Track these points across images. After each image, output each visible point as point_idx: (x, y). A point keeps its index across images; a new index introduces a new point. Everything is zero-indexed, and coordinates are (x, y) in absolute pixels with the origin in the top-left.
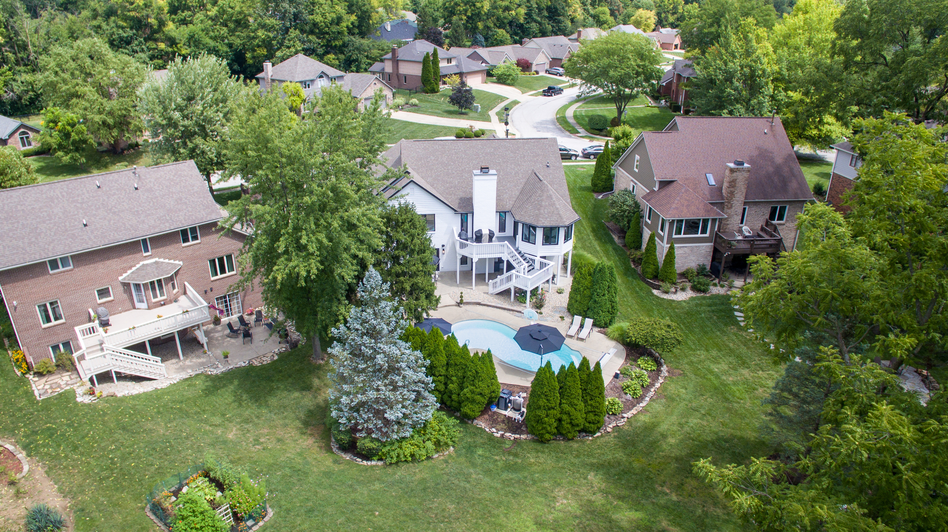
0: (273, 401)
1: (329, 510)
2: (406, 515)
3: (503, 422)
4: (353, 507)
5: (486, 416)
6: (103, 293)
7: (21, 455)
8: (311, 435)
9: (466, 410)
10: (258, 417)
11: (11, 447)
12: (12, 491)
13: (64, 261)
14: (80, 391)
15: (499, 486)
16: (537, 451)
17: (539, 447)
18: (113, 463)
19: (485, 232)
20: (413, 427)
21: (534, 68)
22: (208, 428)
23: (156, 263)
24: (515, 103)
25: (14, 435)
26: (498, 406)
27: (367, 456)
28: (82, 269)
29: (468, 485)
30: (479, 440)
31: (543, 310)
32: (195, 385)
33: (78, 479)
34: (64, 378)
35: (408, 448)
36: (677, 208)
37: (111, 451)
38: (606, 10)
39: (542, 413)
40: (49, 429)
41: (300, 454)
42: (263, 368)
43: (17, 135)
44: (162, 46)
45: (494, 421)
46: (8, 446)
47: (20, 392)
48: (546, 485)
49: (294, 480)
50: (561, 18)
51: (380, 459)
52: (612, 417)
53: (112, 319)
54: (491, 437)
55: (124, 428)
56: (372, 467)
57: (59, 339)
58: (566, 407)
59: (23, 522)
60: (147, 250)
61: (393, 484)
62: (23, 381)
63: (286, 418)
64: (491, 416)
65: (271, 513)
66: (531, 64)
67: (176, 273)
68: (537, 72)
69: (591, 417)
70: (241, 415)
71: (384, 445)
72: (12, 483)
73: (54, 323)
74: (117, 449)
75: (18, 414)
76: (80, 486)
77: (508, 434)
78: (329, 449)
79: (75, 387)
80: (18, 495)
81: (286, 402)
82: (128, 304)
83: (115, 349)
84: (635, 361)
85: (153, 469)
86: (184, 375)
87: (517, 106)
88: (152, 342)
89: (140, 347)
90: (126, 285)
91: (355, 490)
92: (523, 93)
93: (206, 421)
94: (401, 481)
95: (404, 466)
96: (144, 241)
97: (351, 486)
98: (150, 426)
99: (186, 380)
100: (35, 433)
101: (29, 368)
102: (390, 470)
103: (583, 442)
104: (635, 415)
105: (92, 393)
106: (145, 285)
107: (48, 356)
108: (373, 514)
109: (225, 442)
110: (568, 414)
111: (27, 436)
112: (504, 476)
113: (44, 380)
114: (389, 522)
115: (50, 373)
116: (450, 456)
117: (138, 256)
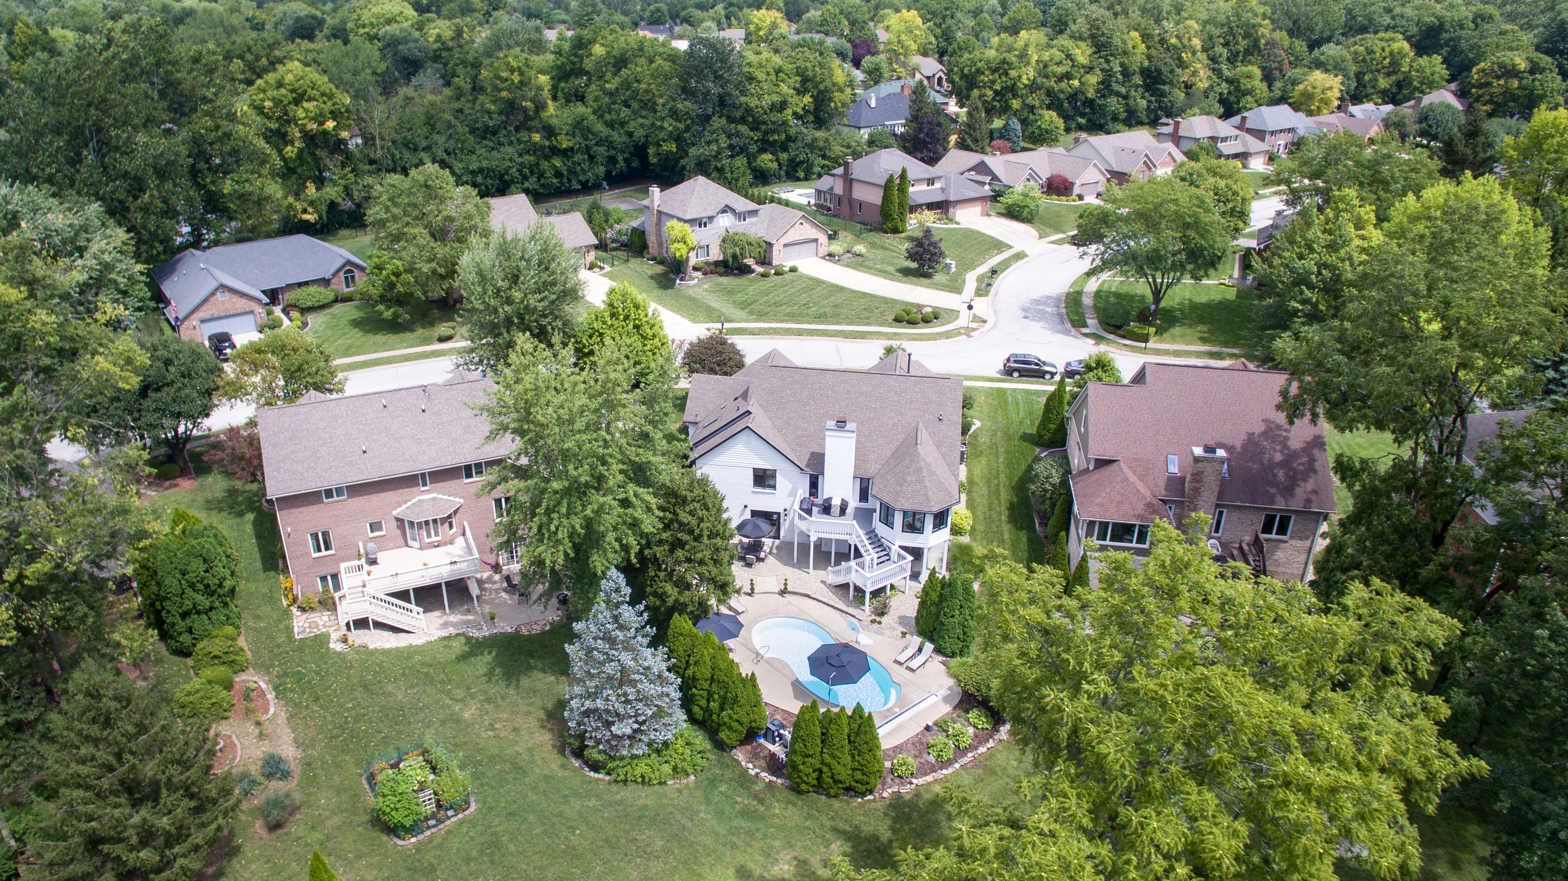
0: (525, 682)
1: (531, 818)
2: (607, 841)
3: (765, 758)
4: (555, 820)
5: (749, 747)
6: (375, 526)
7: (271, 696)
8: (551, 730)
9: (722, 735)
10: (503, 698)
11: (263, 685)
12: (257, 731)
13: (339, 491)
14: (335, 636)
15: (723, 832)
16: (789, 802)
17: (793, 797)
18: (346, 723)
19: (836, 502)
20: (649, 745)
21: (1076, 190)
22: (448, 701)
23: (434, 499)
24: (1020, 256)
25: (269, 673)
26: (765, 736)
27: (595, 767)
28: (355, 500)
29: (689, 824)
30: (729, 774)
31: (884, 619)
32: (450, 647)
33: (312, 732)
34: (325, 618)
35: (641, 768)
36: (1101, 505)
37: (348, 709)
38: (1256, 71)
39: (798, 759)
40: (299, 672)
41: (529, 750)
42: (530, 639)
43: (342, 274)
44: (537, 137)
45: (754, 757)
46: (262, 684)
47: (281, 626)
48: (777, 843)
49: (510, 777)
50: (1166, 88)
51: (608, 774)
52: (897, 780)
53: (380, 556)
54: (744, 773)
55: (365, 687)
56: (598, 780)
57: (328, 570)
58: (827, 757)
59: (260, 763)
60: (425, 484)
61: (610, 804)
62: (287, 614)
63: (531, 704)
64: (754, 748)
65: (473, 807)
66: (1072, 184)
67: (456, 512)
68: (1081, 197)
69: (858, 775)
70: (486, 692)
71: (612, 758)
72: (258, 723)
73: (324, 553)
74: (354, 708)
75: (276, 651)
76: (313, 740)
77: (763, 774)
78: (562, 752)
79: (331, 630)
80: (261, 736)
81: (539, 685)
82: (401, 540)
83: (377, 594)
84: (967, 712)
85: (380, 737)
86: (444, 633)
87: (1020, 263)
88: (417, 591)
89: (403, 595)
90: (400, 521)
91: (567, 802)
92: (1041, 237)
93: (448, 693)
94: (620, 803)
95: (631, 787)
96: (423, 475)
97: (565, 797)
98: (390, 688)
99: (445, 638)
100: (286, 674)
101: (295, 600)
102: (614, 788)
103: (848, 803)
104: (929, 784)
105: (345, 640)
106: (419, 524)
107: (315, 585)
108: (574, 833)
109: (458, 721)
110: (829, 766)
111: (278, 677)
112: (735, 823)
113: (306, 616)
114: (585, 844)
115: (312, 609)
116: (687, 785)
117: (415, 489)
